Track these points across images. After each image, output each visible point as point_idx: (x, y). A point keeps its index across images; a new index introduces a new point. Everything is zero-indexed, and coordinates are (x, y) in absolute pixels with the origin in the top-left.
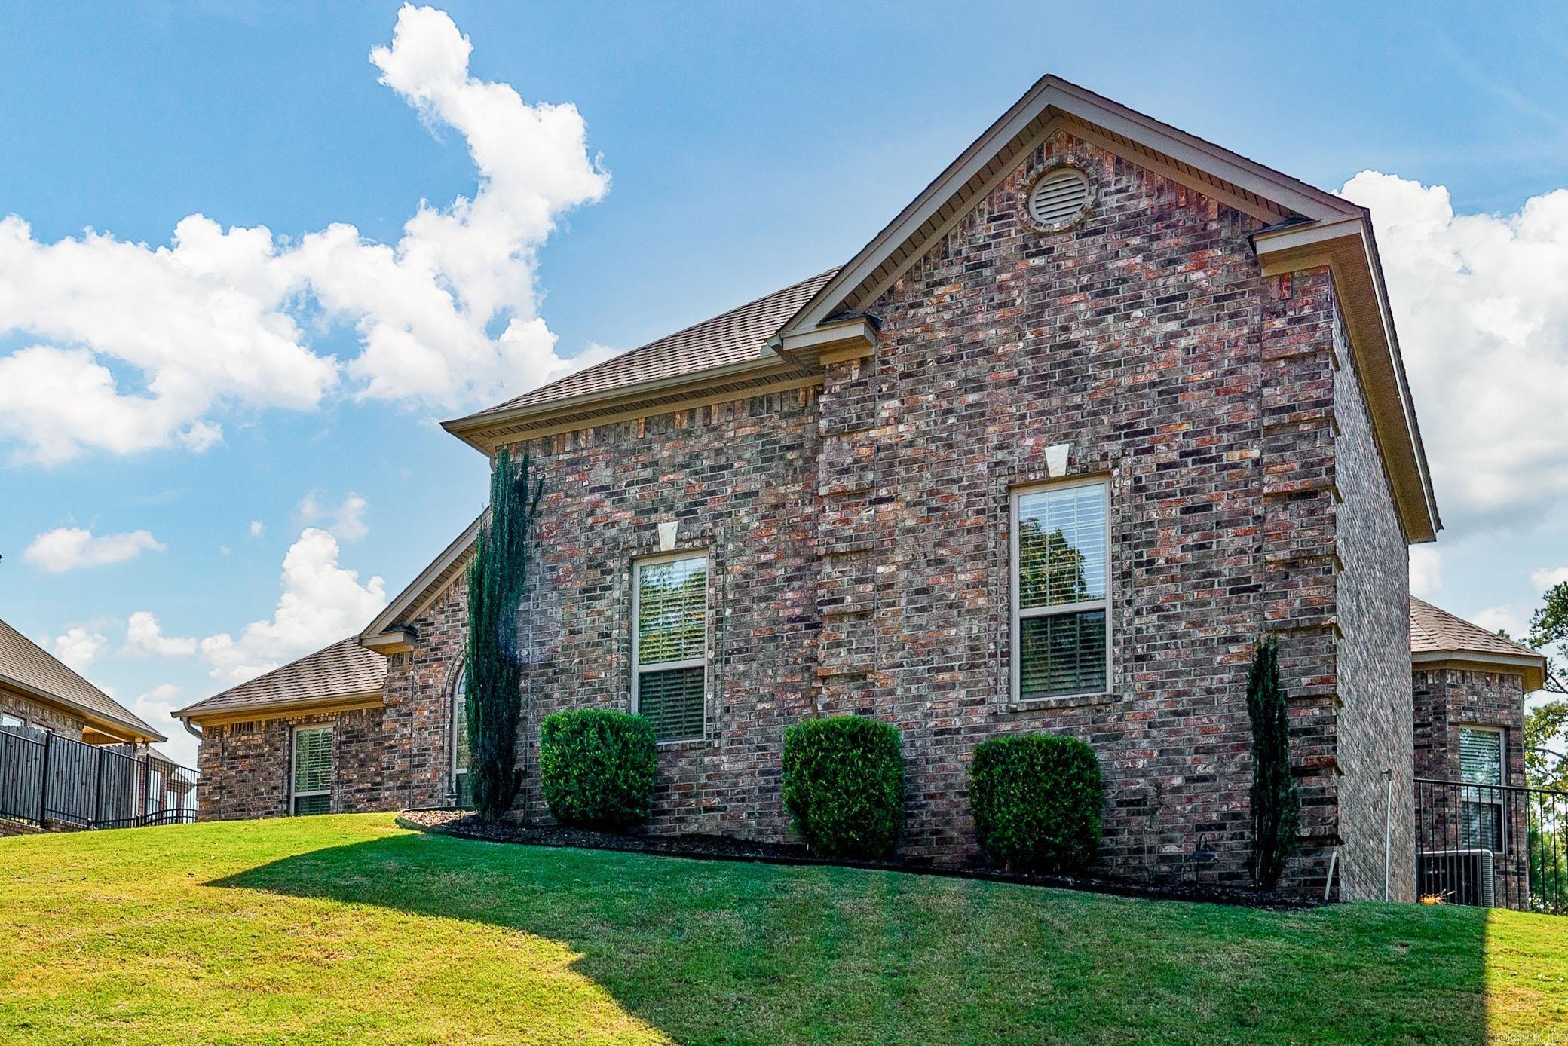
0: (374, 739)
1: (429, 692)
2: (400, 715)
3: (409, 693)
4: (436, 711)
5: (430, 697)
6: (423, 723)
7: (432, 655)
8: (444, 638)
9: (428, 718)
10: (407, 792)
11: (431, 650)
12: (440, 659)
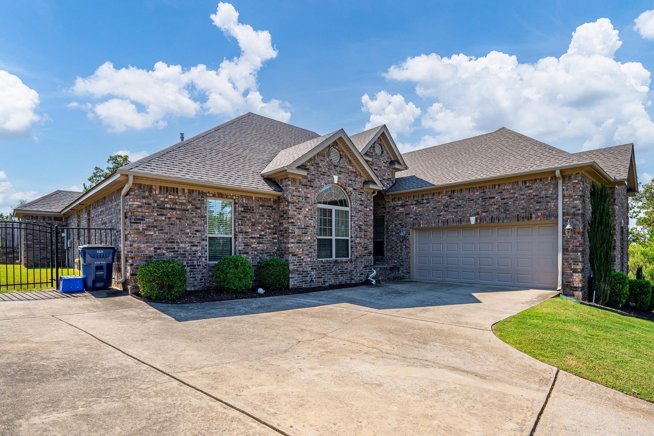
0: (260, 213)
1: (308, 200)
2: (297, 208)
3: (301, 199)
4: (311, 210)
5: (309, 203)
6: (306, 214)
7: (309, 184)
8: (313, 177)
9: (308, 212)
10: (301, 245)
11: (309, 181)
12: (312, 187)
